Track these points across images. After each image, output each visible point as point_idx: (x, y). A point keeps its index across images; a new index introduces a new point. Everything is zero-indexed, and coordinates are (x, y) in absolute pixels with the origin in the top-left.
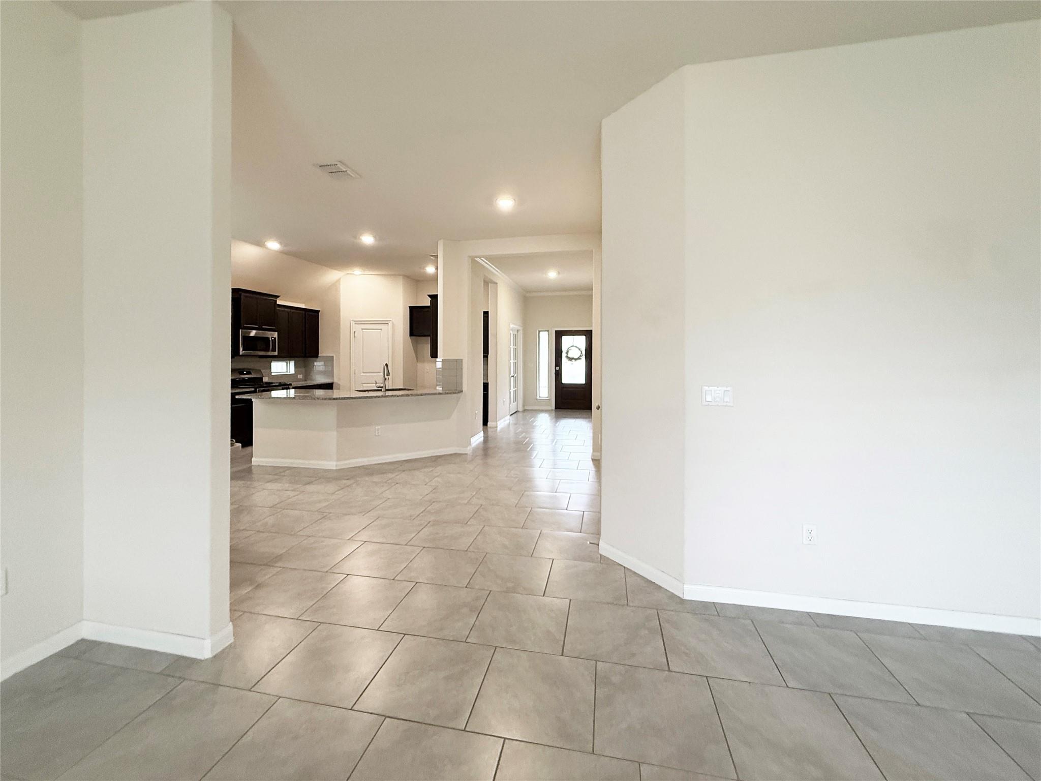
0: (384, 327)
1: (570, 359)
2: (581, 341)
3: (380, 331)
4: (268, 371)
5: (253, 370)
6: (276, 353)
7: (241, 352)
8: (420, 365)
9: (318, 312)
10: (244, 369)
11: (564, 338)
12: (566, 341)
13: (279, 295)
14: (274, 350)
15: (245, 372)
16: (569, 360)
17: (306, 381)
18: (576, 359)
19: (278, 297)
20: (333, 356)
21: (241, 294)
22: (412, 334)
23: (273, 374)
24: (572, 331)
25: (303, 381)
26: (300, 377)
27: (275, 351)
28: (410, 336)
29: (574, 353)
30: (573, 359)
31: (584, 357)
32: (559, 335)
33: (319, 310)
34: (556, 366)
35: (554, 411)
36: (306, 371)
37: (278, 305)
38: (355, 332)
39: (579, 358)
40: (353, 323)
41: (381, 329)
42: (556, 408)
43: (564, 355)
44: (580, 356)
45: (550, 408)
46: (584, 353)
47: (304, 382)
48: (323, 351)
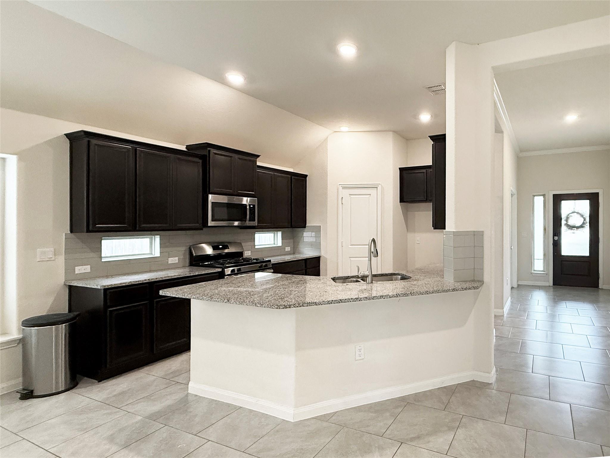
0: (373, 192)
1: (571, 227)
2: (584, 206)
3: (369, 196)
4: (252, 244)
5: (229, 243)
6: (255, 223)
7: (210, 223)
8: (410, 236)
9: (306, 176)
10: (218, 243)
11: (563, 203)
12: (566, 206)
13: (259, 154)
14: (252, 219)
15: (220, 247)
16: (569, 229)
17: (294, 253)
18: (577, 228)
19: (258, 156)
20: (320, 226)
21: (209, 151)
22: (402, 200)
23: (256, 247)
24: (573, 194)
25: (290, 254)
26: (288, 249)
27: (255, 221)
28: (400, 202)
29: (576, 220)
30: (574, 227)
31: (588, 224)
32: (558, 199)
33: (307, 174)
34: (554, 235)
35: (552, 288)
36: (294, 242)
37: (258, 166)
38: (342, 198)
39: (582, 226)
40: (340, 188)
41: (370, 195)
42: (554, 284)
43: (563, 222)
44: (584, 223)
45: (547, 284)
46: (588, 220)
47: (292, 256)
48: (311, 220)
